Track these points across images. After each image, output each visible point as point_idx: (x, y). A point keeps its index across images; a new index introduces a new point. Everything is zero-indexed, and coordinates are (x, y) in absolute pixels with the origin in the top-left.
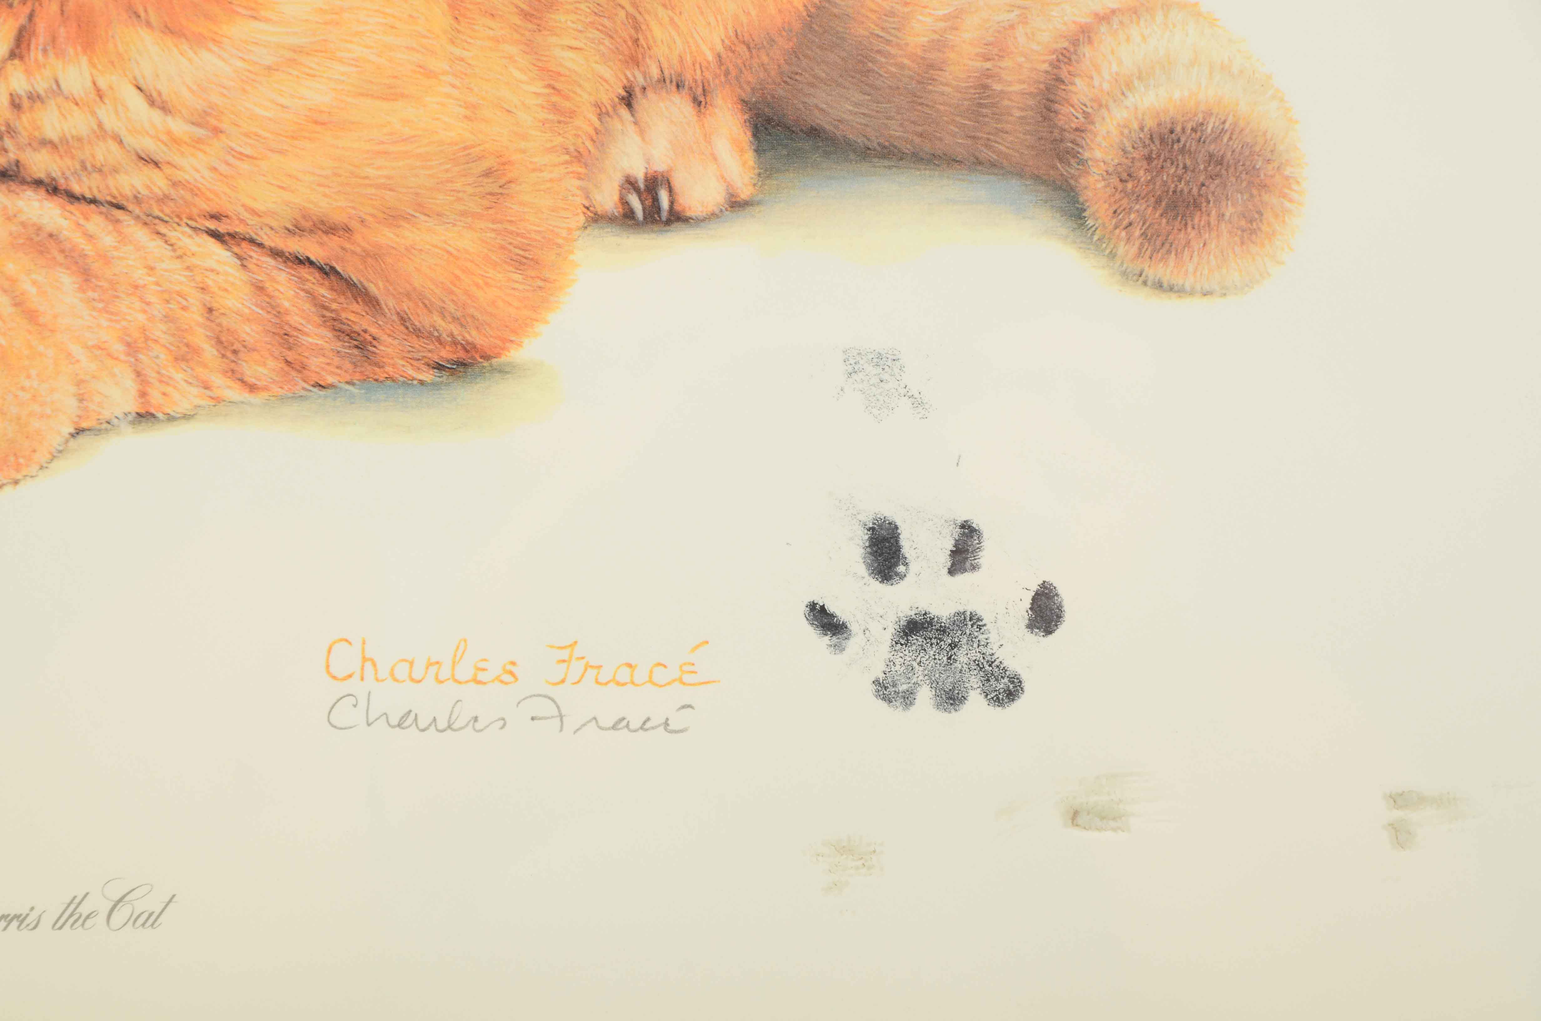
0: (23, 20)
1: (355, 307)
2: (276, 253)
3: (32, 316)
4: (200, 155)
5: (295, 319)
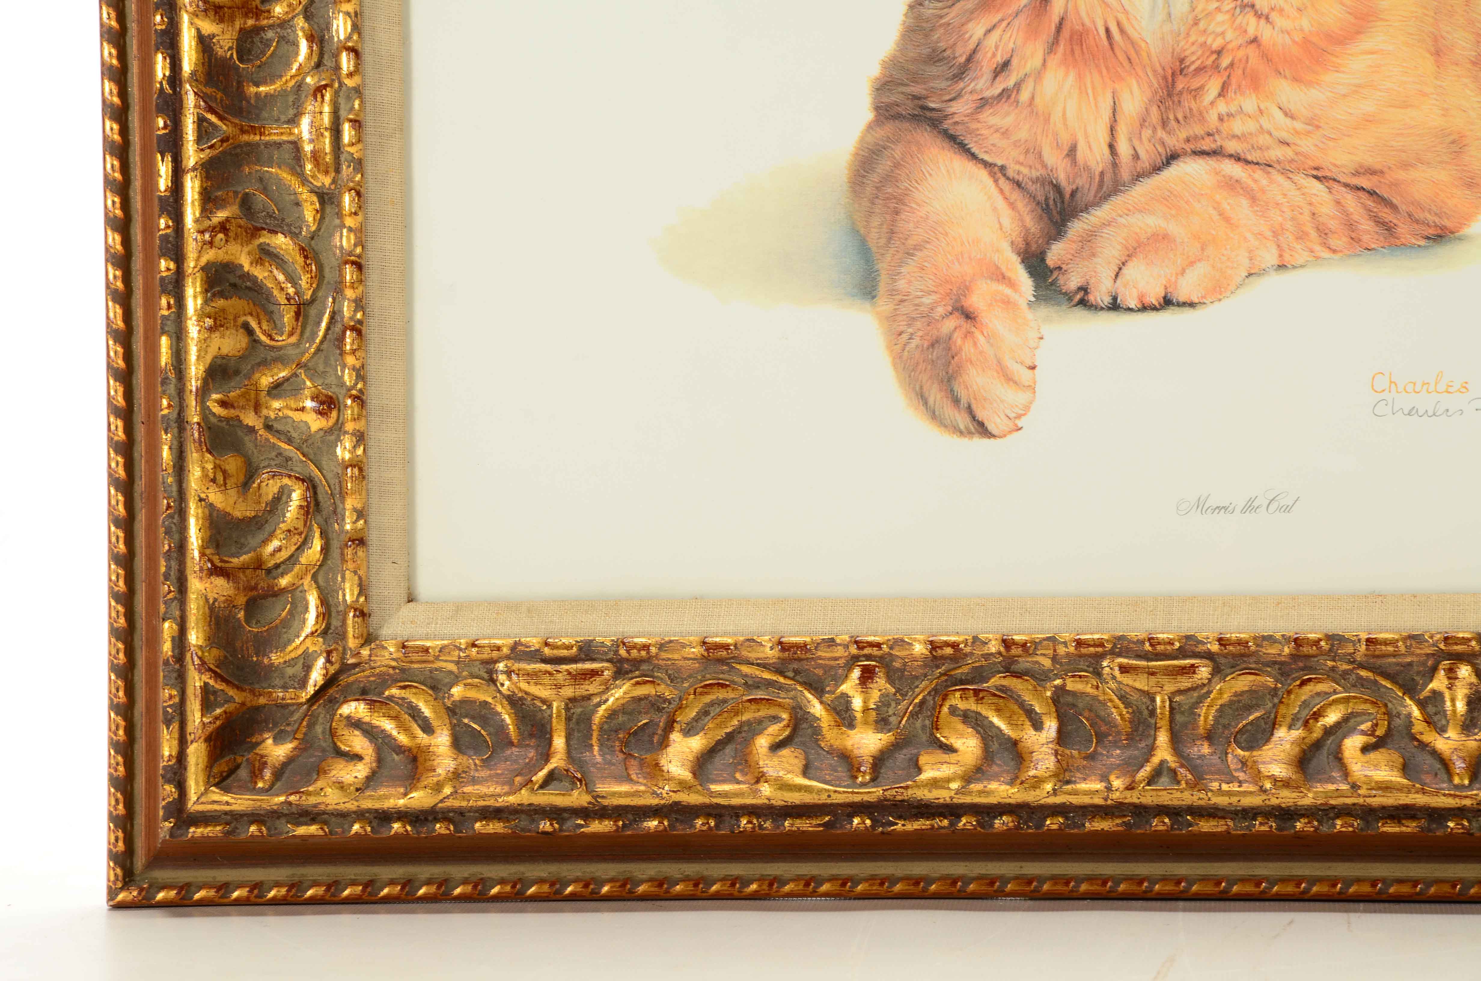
0: (1225, 78)
1: (1386, 210)
2: (1346, 185)
3: (1227, 220)
4: (1309, 139)
5: (1356, 217)
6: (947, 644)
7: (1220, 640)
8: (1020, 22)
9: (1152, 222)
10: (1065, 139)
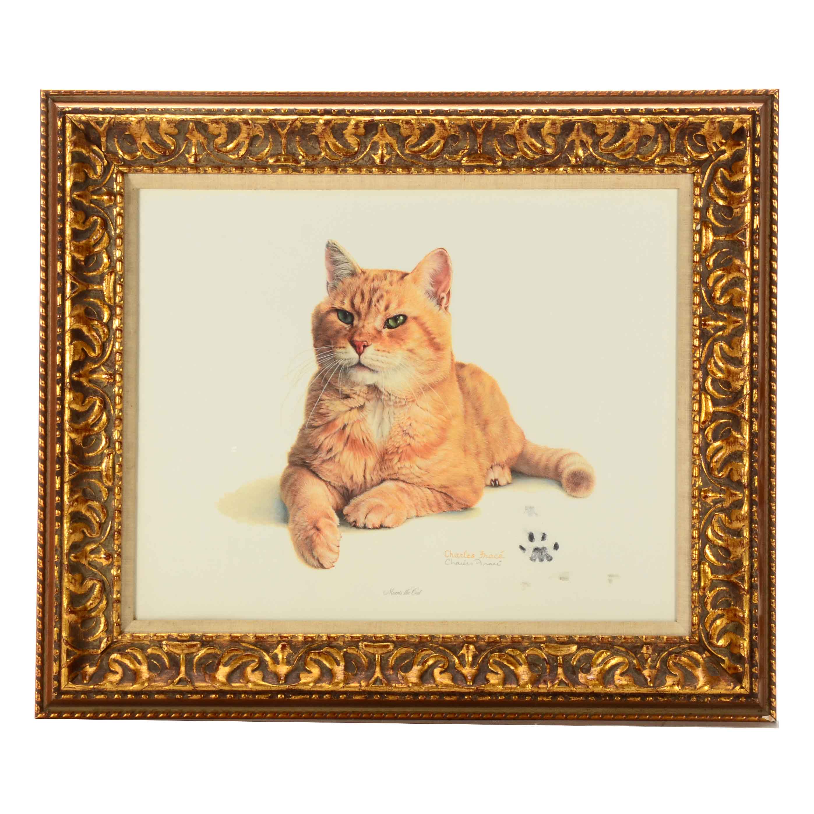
6: (310, 637)
7: (397, 637)
8: (336, 436)
9: (376, 501)
10: (350, 474)
